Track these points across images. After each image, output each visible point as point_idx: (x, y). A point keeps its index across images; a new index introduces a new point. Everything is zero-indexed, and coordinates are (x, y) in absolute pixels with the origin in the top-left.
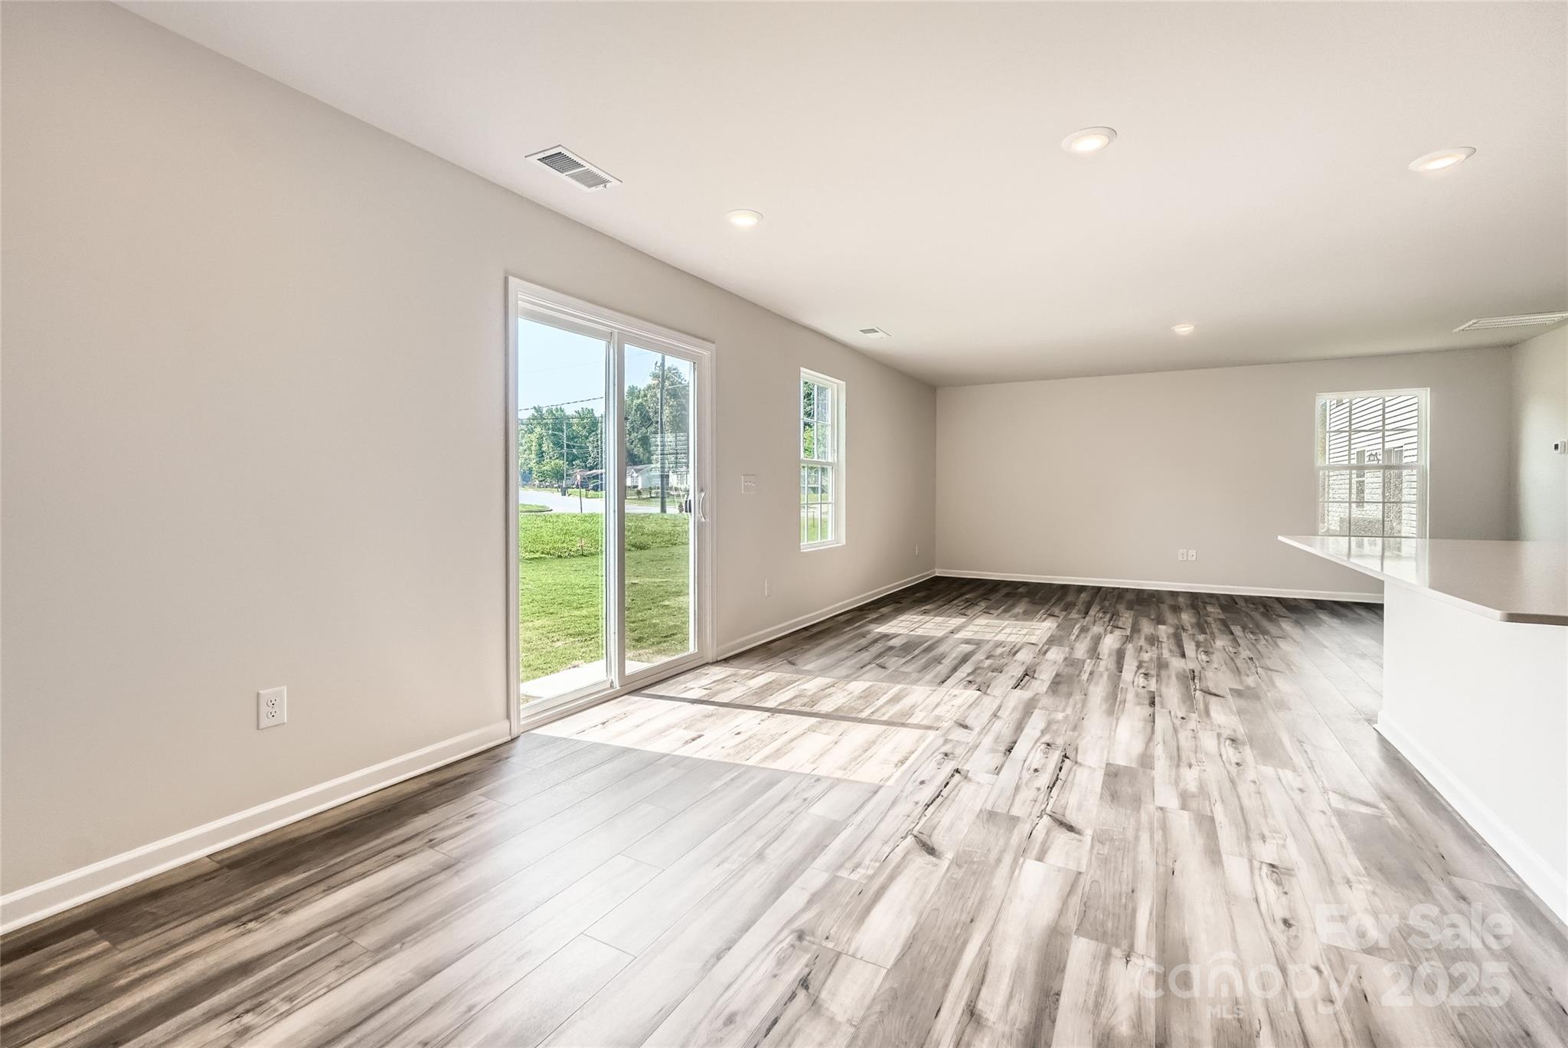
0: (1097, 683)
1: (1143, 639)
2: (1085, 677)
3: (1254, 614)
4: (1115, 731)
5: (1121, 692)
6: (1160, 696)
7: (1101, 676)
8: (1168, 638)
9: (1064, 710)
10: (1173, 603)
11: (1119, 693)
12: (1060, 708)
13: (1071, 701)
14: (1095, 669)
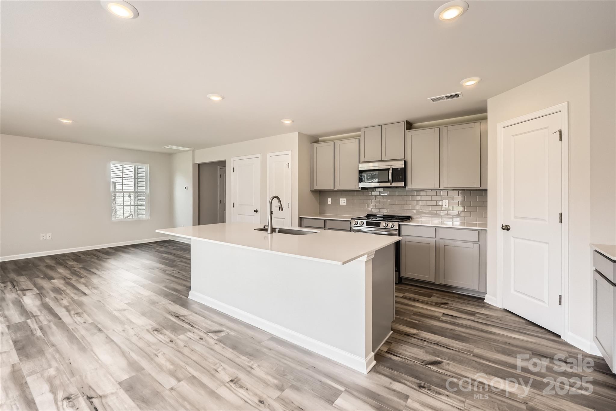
0: (53, 334)
1: (51, 293)
2: (39, 333)
3: (93, 260)
4: (99, 359)
5: (75, 332)
6: (99, 324)
7: (50, 327)
8: (65, 286)
9: (50, 366)
10: (45, 264)
11: (75, 333)
12: (45, 365)
13: (48, 356)
14: (40, 325)
